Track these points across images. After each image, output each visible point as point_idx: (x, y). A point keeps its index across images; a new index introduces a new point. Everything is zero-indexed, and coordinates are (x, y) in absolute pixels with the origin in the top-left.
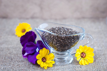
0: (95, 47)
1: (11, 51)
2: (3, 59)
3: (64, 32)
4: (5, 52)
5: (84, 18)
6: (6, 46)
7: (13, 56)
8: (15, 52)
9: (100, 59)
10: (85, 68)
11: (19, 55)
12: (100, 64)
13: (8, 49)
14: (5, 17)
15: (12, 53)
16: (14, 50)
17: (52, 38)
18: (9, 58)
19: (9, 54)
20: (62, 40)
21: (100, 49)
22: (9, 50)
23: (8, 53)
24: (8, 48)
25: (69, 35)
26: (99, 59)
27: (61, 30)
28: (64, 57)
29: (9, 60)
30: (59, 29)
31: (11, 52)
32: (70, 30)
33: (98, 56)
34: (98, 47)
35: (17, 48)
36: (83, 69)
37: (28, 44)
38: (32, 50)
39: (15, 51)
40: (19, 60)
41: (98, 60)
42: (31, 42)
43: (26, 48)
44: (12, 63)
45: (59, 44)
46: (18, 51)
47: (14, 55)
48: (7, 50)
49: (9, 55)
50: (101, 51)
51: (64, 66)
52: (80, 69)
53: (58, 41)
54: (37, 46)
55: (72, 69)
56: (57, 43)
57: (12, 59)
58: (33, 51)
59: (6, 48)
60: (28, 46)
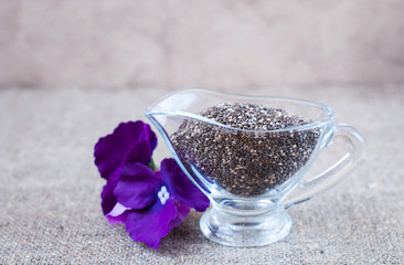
0: (371, 181)
1: (57, 200)
2: (30, 226)
3: (261, 121)
4: (34, 206)
5: (325, 83)
6: (39, 184)
7: (65, 217)
8: (73, 204)
9: (394, 222)
10: (339, 256)
11: (86, 214)
12: (394, 238)
13: (47, 194)
14: (30, 84)
15: (61, 208)
16: (67, 197)
17: (217, 143)
18: (51, 223)
19: (49, 210)
20: (256, 148)
21: (391, 188)
22: (48, 197)
23: (47, 206)
24: (44, 190)
25: (281, 130)
26: (387, 222)
27: (247, 114)
28: (257, 216)
29: (50, 232)
30: (241, 110)
31: (58, 205)
32: (280, 114)
33: (383, 213)
34: (384, 182)
35: (80, 189)
36: (332, 259)
37: (126, 170)
38: (143, 195)
39: (72, 199)
40: (89, 231)
41: (386, 228)
42: (138, 164)
43: (120, 187)
44: (64, 243)
45: (244, 163)
46: (85, 199)
47: (69, 215)
48: (43, 199)
49: (50, 213)
50: (394, 194)
51: (260, 250)
52: (319, 257)
53: (241, 154)
54: (160, 180)
55: (289, 259)
56: (235, 163)
57: (62, 228)
58: (147, 200)
59: (37, 190)
60: (126, 178)
